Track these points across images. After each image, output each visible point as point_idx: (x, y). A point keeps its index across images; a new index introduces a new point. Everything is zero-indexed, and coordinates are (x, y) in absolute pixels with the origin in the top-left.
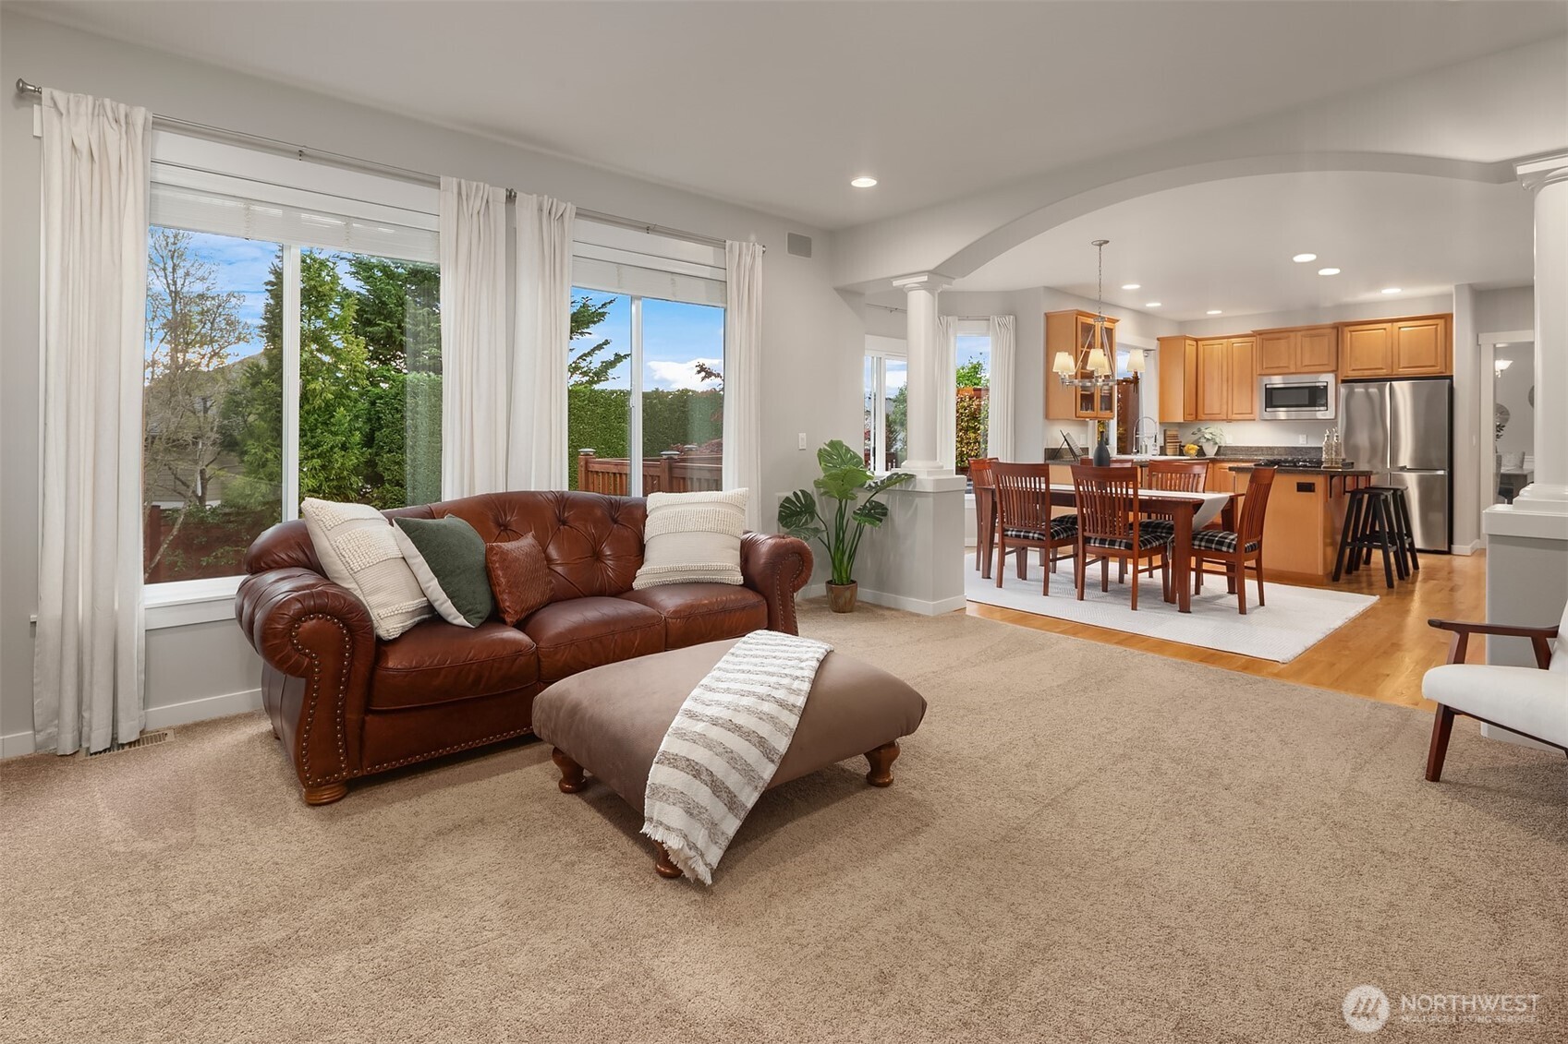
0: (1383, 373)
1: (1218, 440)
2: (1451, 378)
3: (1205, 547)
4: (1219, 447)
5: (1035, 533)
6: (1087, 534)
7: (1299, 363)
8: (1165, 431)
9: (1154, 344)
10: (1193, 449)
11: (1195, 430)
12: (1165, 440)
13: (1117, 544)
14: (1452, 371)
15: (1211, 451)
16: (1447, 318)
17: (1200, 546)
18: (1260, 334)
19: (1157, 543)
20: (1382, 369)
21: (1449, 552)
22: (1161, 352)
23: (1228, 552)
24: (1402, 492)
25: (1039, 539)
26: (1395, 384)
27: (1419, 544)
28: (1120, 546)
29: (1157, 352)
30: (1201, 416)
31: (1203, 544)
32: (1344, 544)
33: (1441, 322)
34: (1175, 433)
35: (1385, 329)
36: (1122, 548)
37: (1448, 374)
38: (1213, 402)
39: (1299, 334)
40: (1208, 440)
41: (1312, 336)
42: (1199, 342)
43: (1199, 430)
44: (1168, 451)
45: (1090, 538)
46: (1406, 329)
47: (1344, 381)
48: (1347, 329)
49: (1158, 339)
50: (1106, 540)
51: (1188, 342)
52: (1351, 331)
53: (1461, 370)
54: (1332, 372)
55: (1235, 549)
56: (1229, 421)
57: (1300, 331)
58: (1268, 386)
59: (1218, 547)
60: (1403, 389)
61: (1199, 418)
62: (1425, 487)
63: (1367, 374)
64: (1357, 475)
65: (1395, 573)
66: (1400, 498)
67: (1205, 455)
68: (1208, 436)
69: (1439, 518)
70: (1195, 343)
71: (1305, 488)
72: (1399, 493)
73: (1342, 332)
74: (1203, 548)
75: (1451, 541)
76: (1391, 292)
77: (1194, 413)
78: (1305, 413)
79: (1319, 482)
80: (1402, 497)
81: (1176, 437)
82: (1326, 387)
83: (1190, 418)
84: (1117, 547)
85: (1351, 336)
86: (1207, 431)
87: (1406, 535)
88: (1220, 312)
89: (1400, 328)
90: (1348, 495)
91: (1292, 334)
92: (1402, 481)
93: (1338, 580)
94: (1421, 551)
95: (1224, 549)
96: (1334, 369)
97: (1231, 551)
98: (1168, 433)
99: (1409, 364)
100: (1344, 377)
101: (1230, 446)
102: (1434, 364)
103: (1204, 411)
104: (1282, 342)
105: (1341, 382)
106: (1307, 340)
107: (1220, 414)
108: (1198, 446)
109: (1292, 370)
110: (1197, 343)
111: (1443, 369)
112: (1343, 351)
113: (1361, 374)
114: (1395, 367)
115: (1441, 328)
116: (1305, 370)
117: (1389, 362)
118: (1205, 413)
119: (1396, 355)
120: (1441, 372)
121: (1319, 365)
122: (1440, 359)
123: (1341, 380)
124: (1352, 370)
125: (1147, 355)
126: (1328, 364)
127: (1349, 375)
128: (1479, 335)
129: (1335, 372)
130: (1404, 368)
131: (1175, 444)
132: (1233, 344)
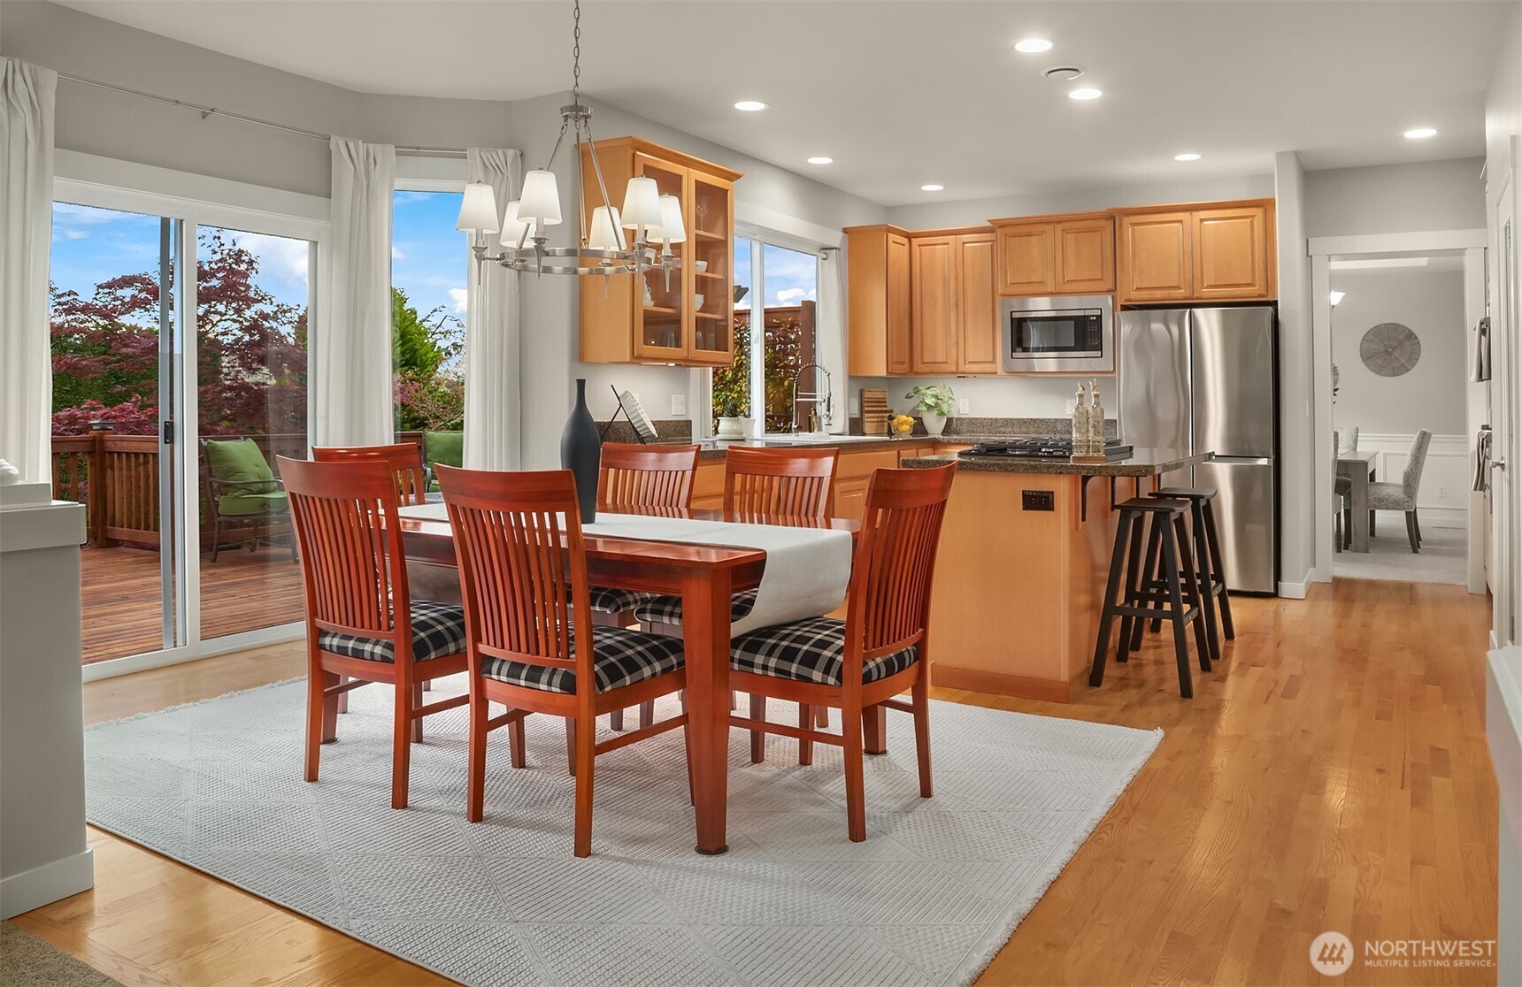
0: (1179, 295)
1: (945, 408)
2: (1274, 304)
3: (777, 670)
4: (949, 420)
5: (376, 644)
6: (484, 648)
7: (1059, 276)
8: (861, 392)
9: (836, 238)
10: (905, 422)
11: (911, 391)
12: (862, 407)
13: (545, 678)
14: (1275, 294)
15: (935, 426)
16: (1266, 205)
17: (765, 667)
18: (1002, 227)
19: (658, 667)
20: (1180, 288)
21: (1275, 595)
22: (851, 253)
23: (824, 683)
24: (1208, 501)
25: (384, 659)
26: (1198, 312)
27: (1232, 581)
28: (549, 684)
29: (844, 253)
30: (918, 367)
31: (773, 662)
32: (1110, 609)
33: (1258, 212)
34: (880, 395)
35: (1181, 221)
36: (554, 689)
37: (1270, 299)
38: (938, 343)
39: (1060, 227)
40: (930, 407)
41: (1079, 231)
42: (915, 240)
43: (917, 391)
44: (868, 427)
45: (492, 659)
46: (1212, 225)
47: (1125, 308)
48: (1127, 221)
49: (845, 231)
50: (523, 666)
51: (892, 237)
52: (1133, 224)
53: (1288, 294)
54: (1109, 291)
55: (839, 678)
56: (962, 375)
57: (1060, 222)
58: (1016, 315)
59: (805, 671)
60: (1209, 320)
61: (915, 369)
62: (1242, 483)
63: (1158, 296)
64: (1136, 473)
65: (1193, 656)
66: (1204, 511)
67: (926, 433)
68: (930, 401)
69: (1261, 532)
70: (905, 241)
71: (1038, 502)
72: (1203, 503)
73: (1121, 225)
74: (772, 674)
75: (1278, 577)
76: (1187, 158)
77: (907, 361)
78: (1073, 361)
79: (1062, 489)
80: (1208, 508)
81: (882, 402)
82: (1099, 317)
83: (898, 369)
84: (543, 687)
85: (1133, 230)
86: (929, 392)
87: (1213, 577)
88: (940, 188)
89: (1202, 220)
90: (1118, 512)
91: (1049, 227)
92: (1209, 479)
93: (1098, 685)
94: (1234, 593)
95: (817, 676)
96: (1111, 286)
97: (831, 681)
98: (867, 395)
99: (1215, 280)
100: (1126, 301)
101: (966, 419)
102: (1250, 282)
103: (922, 358)
104: (1035, 239)
105: (1121, 310)
106: (1070, 237)
107: (946, 363)
108: (915, 418)
109: (1051, 289)
110: (910, 240)
111: (1263, 292)
112: (1122, 257)
113: (1148, 297)
114: (1197, 284)
115: (1259, 222)
116: (1068, 288)
117: (1188, 276)
118: (925, 361)
119: (1197, 264)
120: (1260, 296)
121: (1088, 280)
122: (1259, 274)
123: (1122, 306)
124: (1137, 289)
125: (825, 256)
126: (1102, 279)
127: (1132, 297)
128: (1310, 239)
129: (1112, 291)
130: (1209, 287)
131: (877, 415)
132: (964, 243)
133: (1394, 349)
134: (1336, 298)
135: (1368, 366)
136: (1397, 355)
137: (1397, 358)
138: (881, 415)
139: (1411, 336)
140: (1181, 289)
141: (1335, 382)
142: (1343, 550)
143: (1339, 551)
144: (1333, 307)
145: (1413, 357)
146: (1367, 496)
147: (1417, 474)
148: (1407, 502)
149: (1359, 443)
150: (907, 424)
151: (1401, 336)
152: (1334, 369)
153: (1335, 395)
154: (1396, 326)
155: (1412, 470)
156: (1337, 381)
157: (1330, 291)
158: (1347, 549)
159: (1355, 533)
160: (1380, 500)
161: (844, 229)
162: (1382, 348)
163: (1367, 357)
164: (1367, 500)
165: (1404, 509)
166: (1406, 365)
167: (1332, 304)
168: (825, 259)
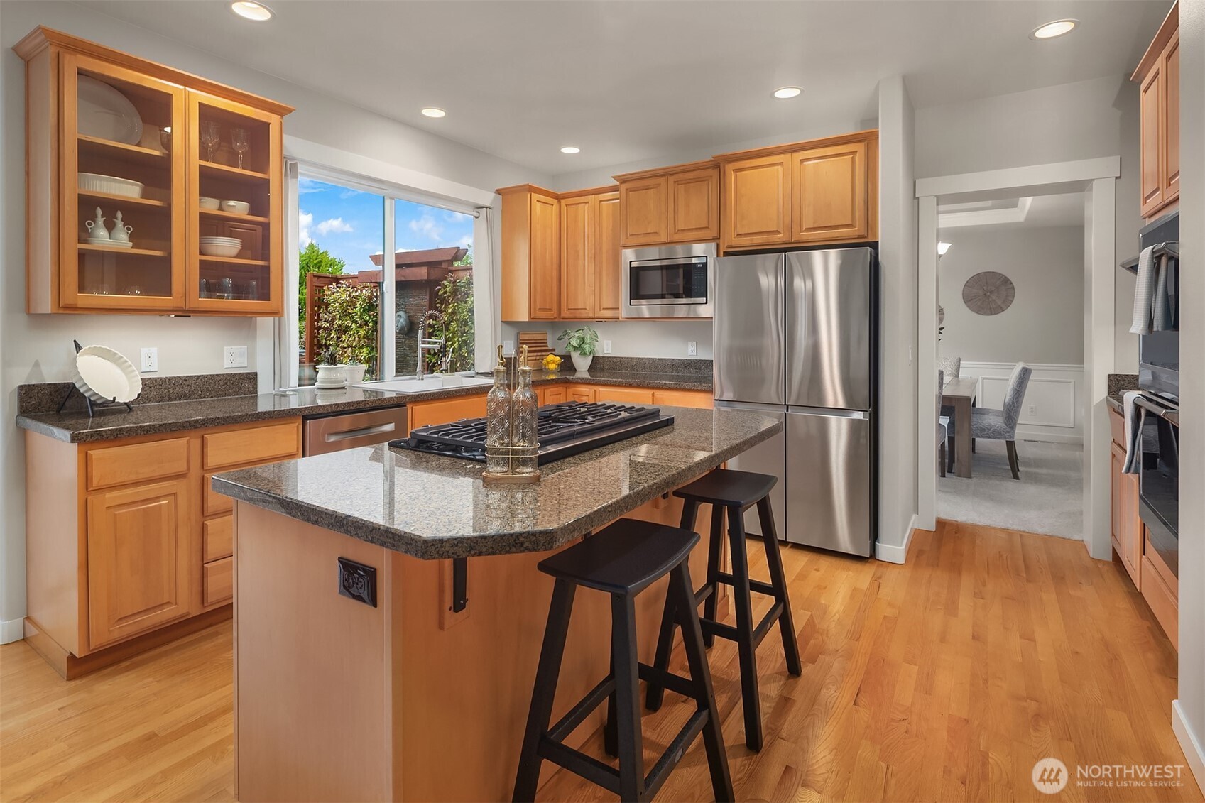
0: (778, 239)
2: (875, 245)
4: (595, 359)
7: (671, 227)
8: (518, 334)
9: (487, 198)
10: (552, 362)
11: (561, 334)
12: (518, 347)
14: (876, 234)
15: (582, 365)
16: (868, 139)
18: (625, 182)
20: (777, 232)
22: (504, 212)
26: (793, 256)
29: (497, 212)
30: (565, 313)
33: (860, 148)
34: (539, 337)
35: (781, 164)
37: (870, 239)
38: (579, 291)
39: (672, 179)
40: (574, 348)
41: (688, 182)
42: (562, 201)
43: (566, 334)
46: (812, 165)
47: (727, 254)
48: (731, 167)
49: (499, 192)
51: (536, 196)
52: (736, 170)
53: (890, 233)
54: (714, 239)
57: (672, 174)
58: (633, 265)
61: (563, 314)
63: (758, 241)
67: (573, 371)
70: (554, 201)
73: (725, 172)
75: (875, 537)
76: (787, 93)
77: (555, 307)
78: (682, 308)
81: (541, 342)
82: (705, 265)
83: (543, 315)
85: (736, 176)
86: (577, 334)
88: (577, 150)
89: (802, 161)
91: (662, 180)
96: (715, 235)
98: (524, 337)
99: (814, 223)
100: (728, 247)
101: (608, 357)
102: (850, 223)
103: (567, 306)
104: (651, 192)
105: (724, 256)
106: (681, 188)
107: (585, 309)
108: (562, 357)
109: (663, 238)
110: (559, 202)
111: (863, 233)
112: (725, 205)
113: (748, 243)
114: (796, 228)
115: (860, 159)
116: (677, 238)
117: (788, 220)
118: (570, 308)
119: (796, 208)
120: (859, 237)
121: (696, 229)
122: (859, 214)
123: (724, 252)
124: (738, 235)
125: (477, 214)
126: (707, 228)
127: (734, 244)
128: (917, 181)
129: (716, 239)
130: (807, 229)
131: (535, 354)
132: (601, 201)
133: (991, 292)
134: (943, 248)
135: (968, 307)
136: (994, 297)
137: (994, 300)
138: (539, 354)
139: (1006, 281)
140: (780, 233)
141: (941, 320)
142: (946, 474)
143: (943, 475)
144: (941, 256)
145: (1008, 300)
146: (970, 425)
147: (1018, 407)
148: (1008, 432)
149: (961, 369)
150: (554, 363)
151: (998, 282)
152: (940, 311)
153: (940, 333)
154: (994, 274)
155: (1013, 403)
156: (943, 319)
157: (938, 242)
158: (951, 472)
159: (958, 460)
160: (983, 430)
161: (497, 190)
162: (981, 292)
163: (969, 300)
164: (970, 429)
165: (1005, 438)
166: (1002, 306)
167: (939, 253)
168: (477, 217)
